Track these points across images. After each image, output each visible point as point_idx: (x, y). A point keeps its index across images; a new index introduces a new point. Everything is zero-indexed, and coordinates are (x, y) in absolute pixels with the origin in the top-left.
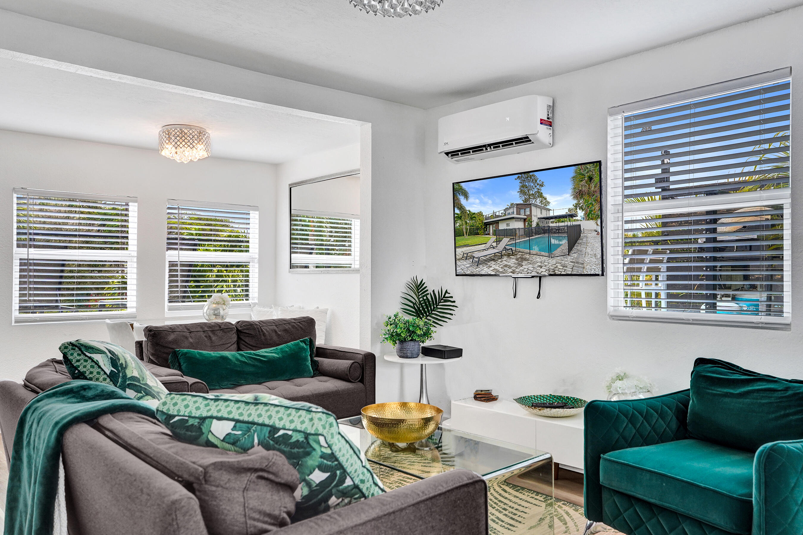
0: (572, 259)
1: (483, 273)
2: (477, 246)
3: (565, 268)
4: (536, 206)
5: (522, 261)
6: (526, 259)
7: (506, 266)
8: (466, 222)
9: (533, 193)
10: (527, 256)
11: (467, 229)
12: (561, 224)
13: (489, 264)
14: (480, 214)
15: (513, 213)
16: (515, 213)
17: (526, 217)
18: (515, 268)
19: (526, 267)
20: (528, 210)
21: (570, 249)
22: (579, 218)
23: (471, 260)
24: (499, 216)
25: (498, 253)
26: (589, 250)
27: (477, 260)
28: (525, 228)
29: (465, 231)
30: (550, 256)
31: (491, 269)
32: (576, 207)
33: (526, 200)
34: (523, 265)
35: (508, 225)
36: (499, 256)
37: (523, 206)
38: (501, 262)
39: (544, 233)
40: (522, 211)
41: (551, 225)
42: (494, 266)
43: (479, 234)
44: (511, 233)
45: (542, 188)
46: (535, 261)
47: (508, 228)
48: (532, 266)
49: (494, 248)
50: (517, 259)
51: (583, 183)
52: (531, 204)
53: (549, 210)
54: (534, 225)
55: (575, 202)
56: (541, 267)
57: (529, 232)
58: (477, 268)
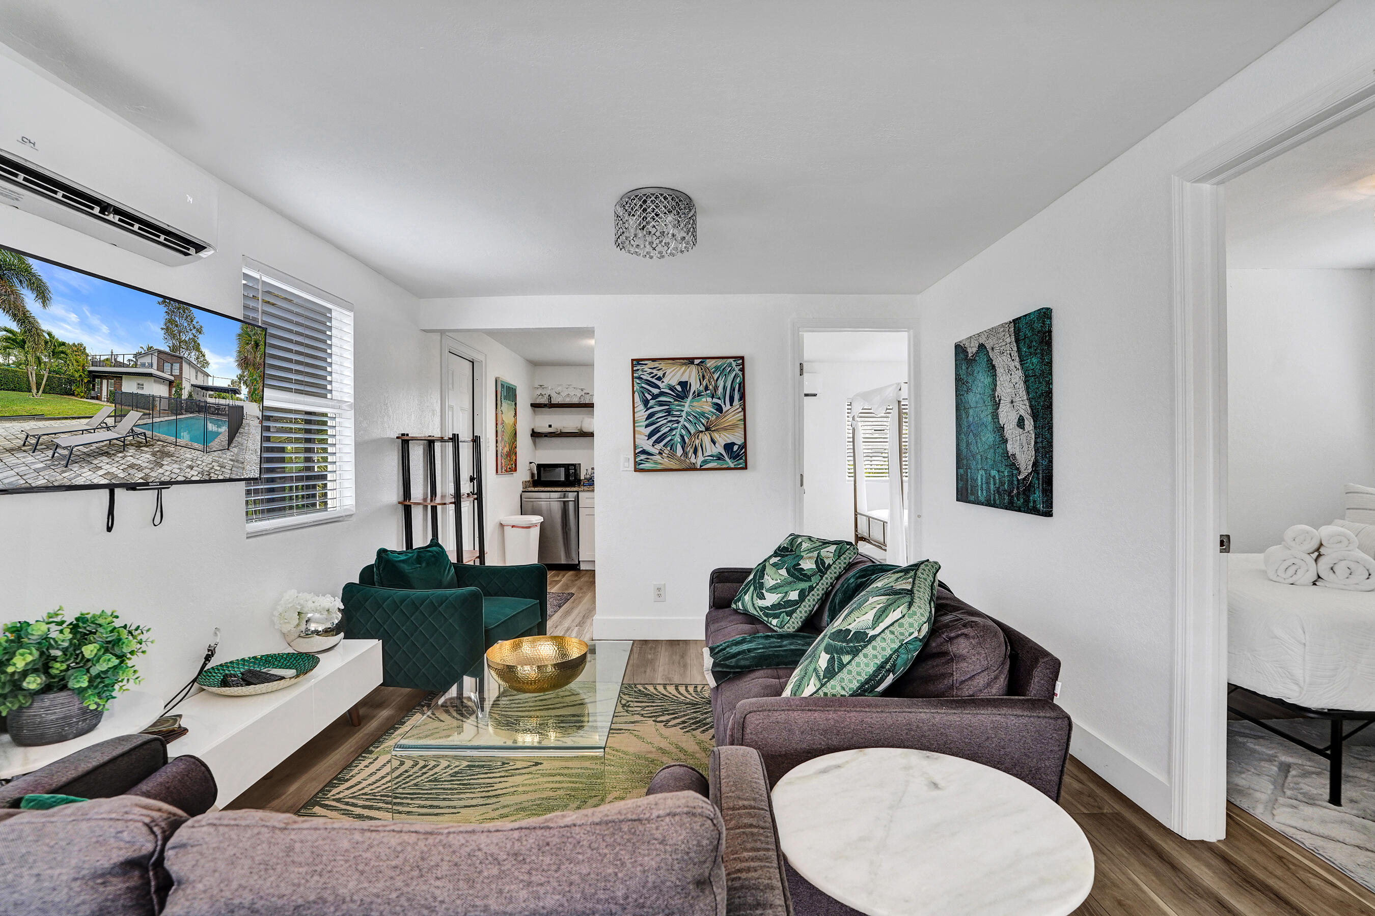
0: (232, 456)
1: (80, 481)
2: (68, 421)
3: (223, 470)
4: (190, 363)
5: (162, 458)
6: (169, 455)
7: (132, 466)
8: (39, 360)
9: (187, 339)
10: (172, 449)
11: (39, 377)
12: (222, 401)
13: (95, 462)
14: (80, 349)
15: (151, 365)
16: (155, 366)
17: (172, 378)
18: (149, 471)
19: (169, 468)
20: (176, 366)
21: (230, 441)
22: (242, 396)
23: (50, 453)
24: (122, 365)
25: (116, 439)
26: (250, 444)
27: (66, 452)
28: (169, 398)
29: (33, 380)
30: (206, 451)
31: (101, 472)
32: (240, 379)
33: (174, 348)
34: (163, 465)
35: (140, 386)
36: (121, 446)
37: (169, 357)
38: (123, 458)
39: (199, 412)
40: (167, 366)
41: (209, 400)
42: (108, 466)
43: (73, 395)
44: (145, 403)
45: (200, 336)
46: (182, 457)
47: (140, 392)
48: (178, 466)
49: (108, 428)
50: (154, 454)
51: (249, 347)
52: (181, 358)
53: (208, 375)
54: (185, 395)
55: (239, 372)
56: (191, 468)
57: (177, 406)
58: (64, 472)
